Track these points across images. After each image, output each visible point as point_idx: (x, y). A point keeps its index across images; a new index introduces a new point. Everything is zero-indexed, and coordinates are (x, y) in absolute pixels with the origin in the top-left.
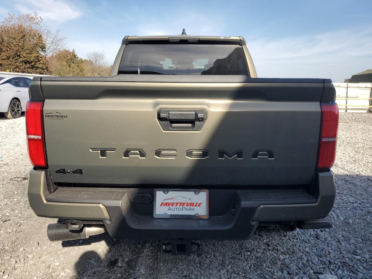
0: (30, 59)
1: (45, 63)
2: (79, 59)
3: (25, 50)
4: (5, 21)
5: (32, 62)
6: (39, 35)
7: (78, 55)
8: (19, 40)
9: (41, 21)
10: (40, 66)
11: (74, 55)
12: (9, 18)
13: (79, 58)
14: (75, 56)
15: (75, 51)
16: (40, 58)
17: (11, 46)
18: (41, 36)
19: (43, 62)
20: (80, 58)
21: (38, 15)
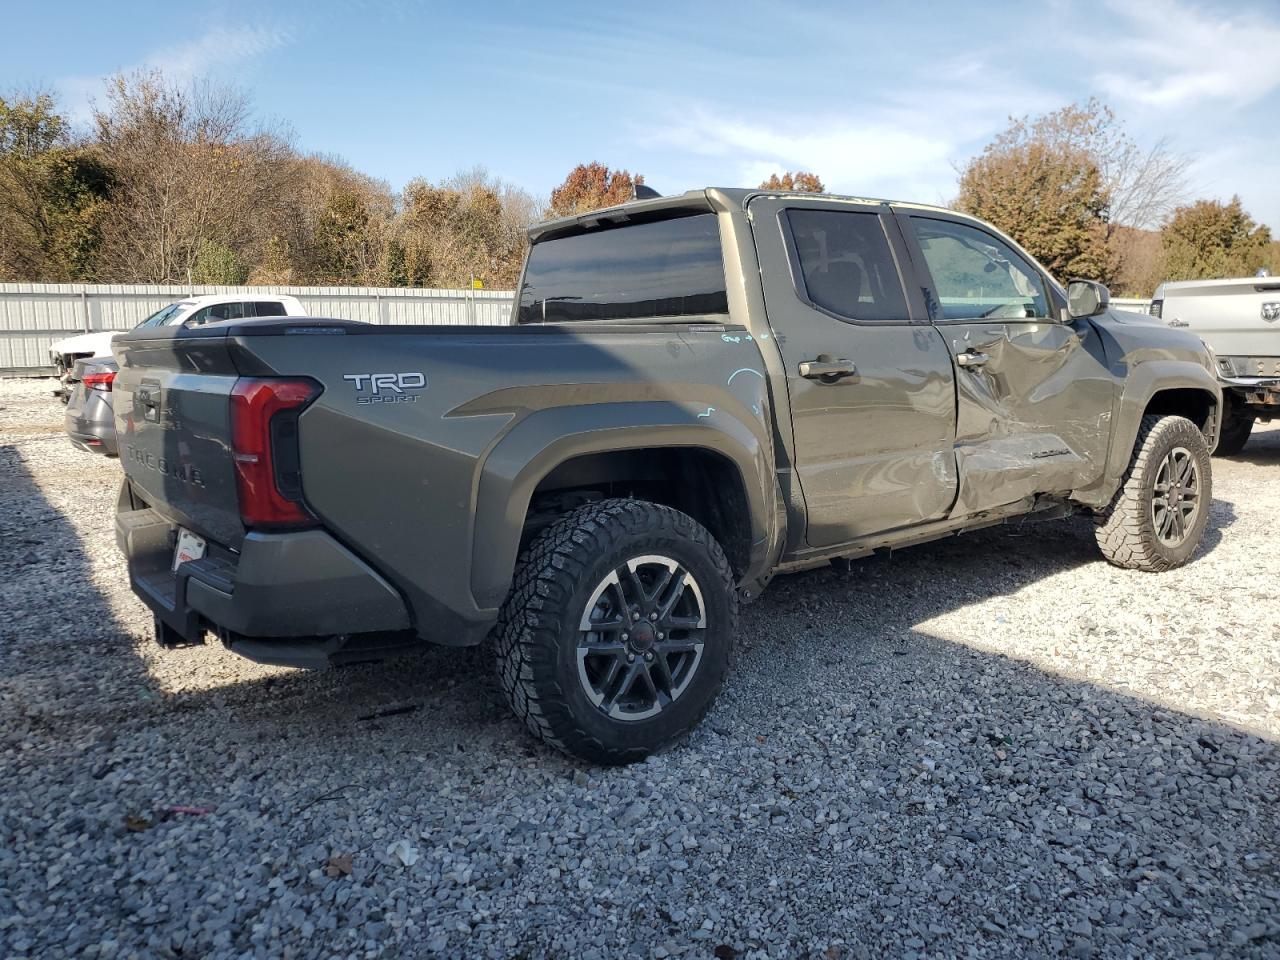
0: (1050, 250)
1: (1096, 259)
2: (1255, 229)
3: (1039, 222)
4: (997, 141)
5: (1055, 258)
6: (1092, 168)
7: (1252, 214)
8: (1025, 194)
9: (1106, 120)
10: (1082, 268)
11: (1236, 217)
12: (1010, 132)
13: (1254, 225)
14: (1237, 220)
15: (1241, 201)
16: (1084, 243)
17: (999, 217)
18: (1094, 171)
19: (1092, 254)
20: (1258, 227)
21: (1098, 104)
